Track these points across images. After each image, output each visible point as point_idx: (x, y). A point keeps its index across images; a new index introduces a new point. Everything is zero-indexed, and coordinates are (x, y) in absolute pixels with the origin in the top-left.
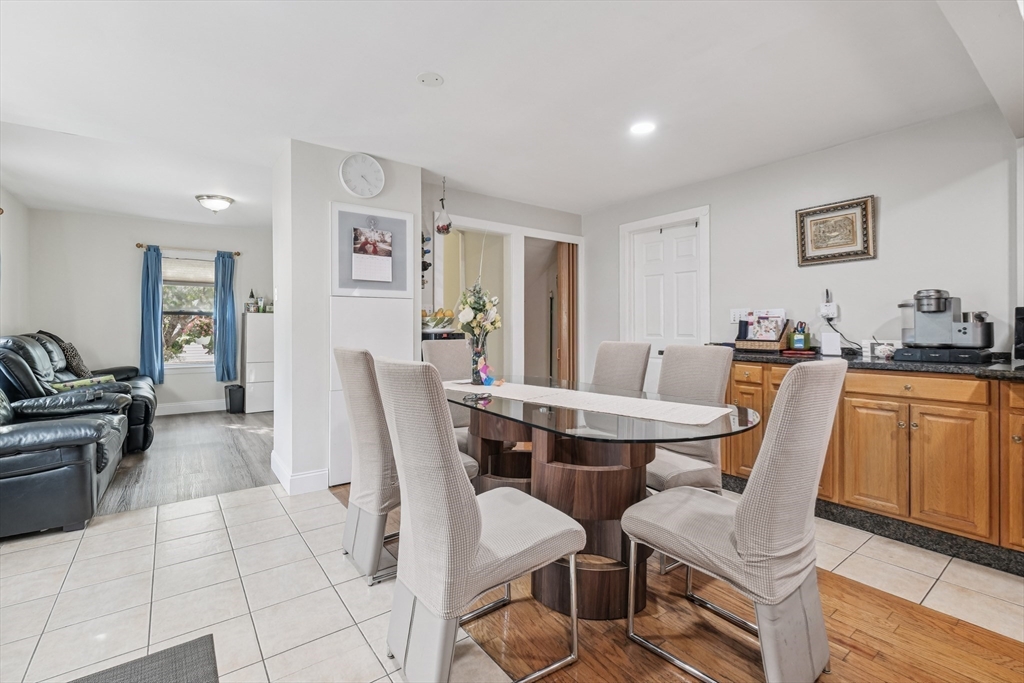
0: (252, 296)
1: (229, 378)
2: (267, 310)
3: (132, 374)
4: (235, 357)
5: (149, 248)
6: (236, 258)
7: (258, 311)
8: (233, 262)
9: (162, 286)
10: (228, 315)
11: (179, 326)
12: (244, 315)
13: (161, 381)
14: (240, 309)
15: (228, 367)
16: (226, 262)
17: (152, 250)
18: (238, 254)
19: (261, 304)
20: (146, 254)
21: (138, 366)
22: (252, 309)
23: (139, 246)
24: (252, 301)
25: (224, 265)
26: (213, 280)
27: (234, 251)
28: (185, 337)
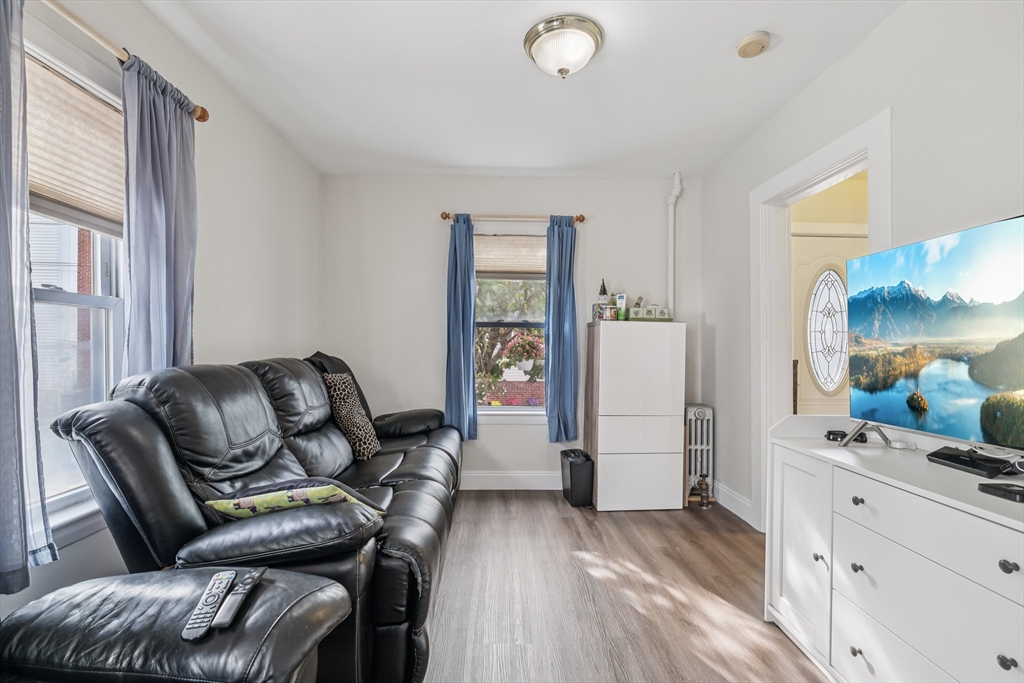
0: (604, 291)
1: (567, 438)
2: (632, 315)
3: (433, 424)
4: (576, 399)
5: (457, 218)
6: (578, 226)
7: (616, 317)
8: (574, 232)
9: (474, 282)
10: (567, 327)
11: (499, 346)
12: (591, 326)
13: (473, 435)
14: (584, 315)
15: (565, 417)
16: (563, 233)
17: (461, 221)
18: (581, 219)
19: (621, 304)
20: (453, 228)
21: (442, 408)
22: (608, 314)
23: (445, 216)
24: (604, 300)
25: (561, 240)
26: (544, 269)
27: (575, 215)
28: (505, 360)
